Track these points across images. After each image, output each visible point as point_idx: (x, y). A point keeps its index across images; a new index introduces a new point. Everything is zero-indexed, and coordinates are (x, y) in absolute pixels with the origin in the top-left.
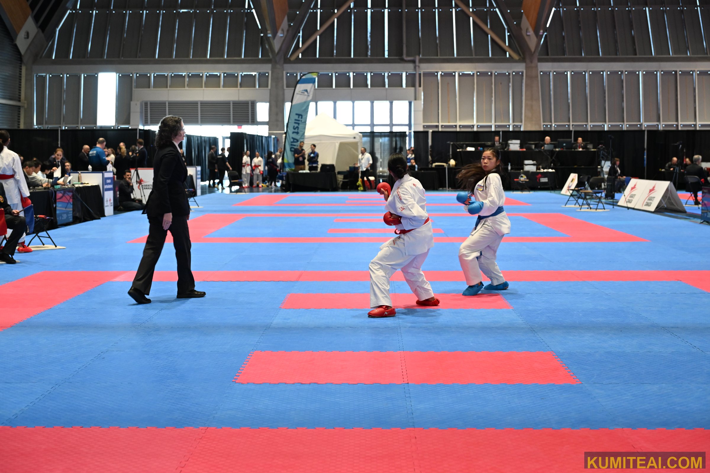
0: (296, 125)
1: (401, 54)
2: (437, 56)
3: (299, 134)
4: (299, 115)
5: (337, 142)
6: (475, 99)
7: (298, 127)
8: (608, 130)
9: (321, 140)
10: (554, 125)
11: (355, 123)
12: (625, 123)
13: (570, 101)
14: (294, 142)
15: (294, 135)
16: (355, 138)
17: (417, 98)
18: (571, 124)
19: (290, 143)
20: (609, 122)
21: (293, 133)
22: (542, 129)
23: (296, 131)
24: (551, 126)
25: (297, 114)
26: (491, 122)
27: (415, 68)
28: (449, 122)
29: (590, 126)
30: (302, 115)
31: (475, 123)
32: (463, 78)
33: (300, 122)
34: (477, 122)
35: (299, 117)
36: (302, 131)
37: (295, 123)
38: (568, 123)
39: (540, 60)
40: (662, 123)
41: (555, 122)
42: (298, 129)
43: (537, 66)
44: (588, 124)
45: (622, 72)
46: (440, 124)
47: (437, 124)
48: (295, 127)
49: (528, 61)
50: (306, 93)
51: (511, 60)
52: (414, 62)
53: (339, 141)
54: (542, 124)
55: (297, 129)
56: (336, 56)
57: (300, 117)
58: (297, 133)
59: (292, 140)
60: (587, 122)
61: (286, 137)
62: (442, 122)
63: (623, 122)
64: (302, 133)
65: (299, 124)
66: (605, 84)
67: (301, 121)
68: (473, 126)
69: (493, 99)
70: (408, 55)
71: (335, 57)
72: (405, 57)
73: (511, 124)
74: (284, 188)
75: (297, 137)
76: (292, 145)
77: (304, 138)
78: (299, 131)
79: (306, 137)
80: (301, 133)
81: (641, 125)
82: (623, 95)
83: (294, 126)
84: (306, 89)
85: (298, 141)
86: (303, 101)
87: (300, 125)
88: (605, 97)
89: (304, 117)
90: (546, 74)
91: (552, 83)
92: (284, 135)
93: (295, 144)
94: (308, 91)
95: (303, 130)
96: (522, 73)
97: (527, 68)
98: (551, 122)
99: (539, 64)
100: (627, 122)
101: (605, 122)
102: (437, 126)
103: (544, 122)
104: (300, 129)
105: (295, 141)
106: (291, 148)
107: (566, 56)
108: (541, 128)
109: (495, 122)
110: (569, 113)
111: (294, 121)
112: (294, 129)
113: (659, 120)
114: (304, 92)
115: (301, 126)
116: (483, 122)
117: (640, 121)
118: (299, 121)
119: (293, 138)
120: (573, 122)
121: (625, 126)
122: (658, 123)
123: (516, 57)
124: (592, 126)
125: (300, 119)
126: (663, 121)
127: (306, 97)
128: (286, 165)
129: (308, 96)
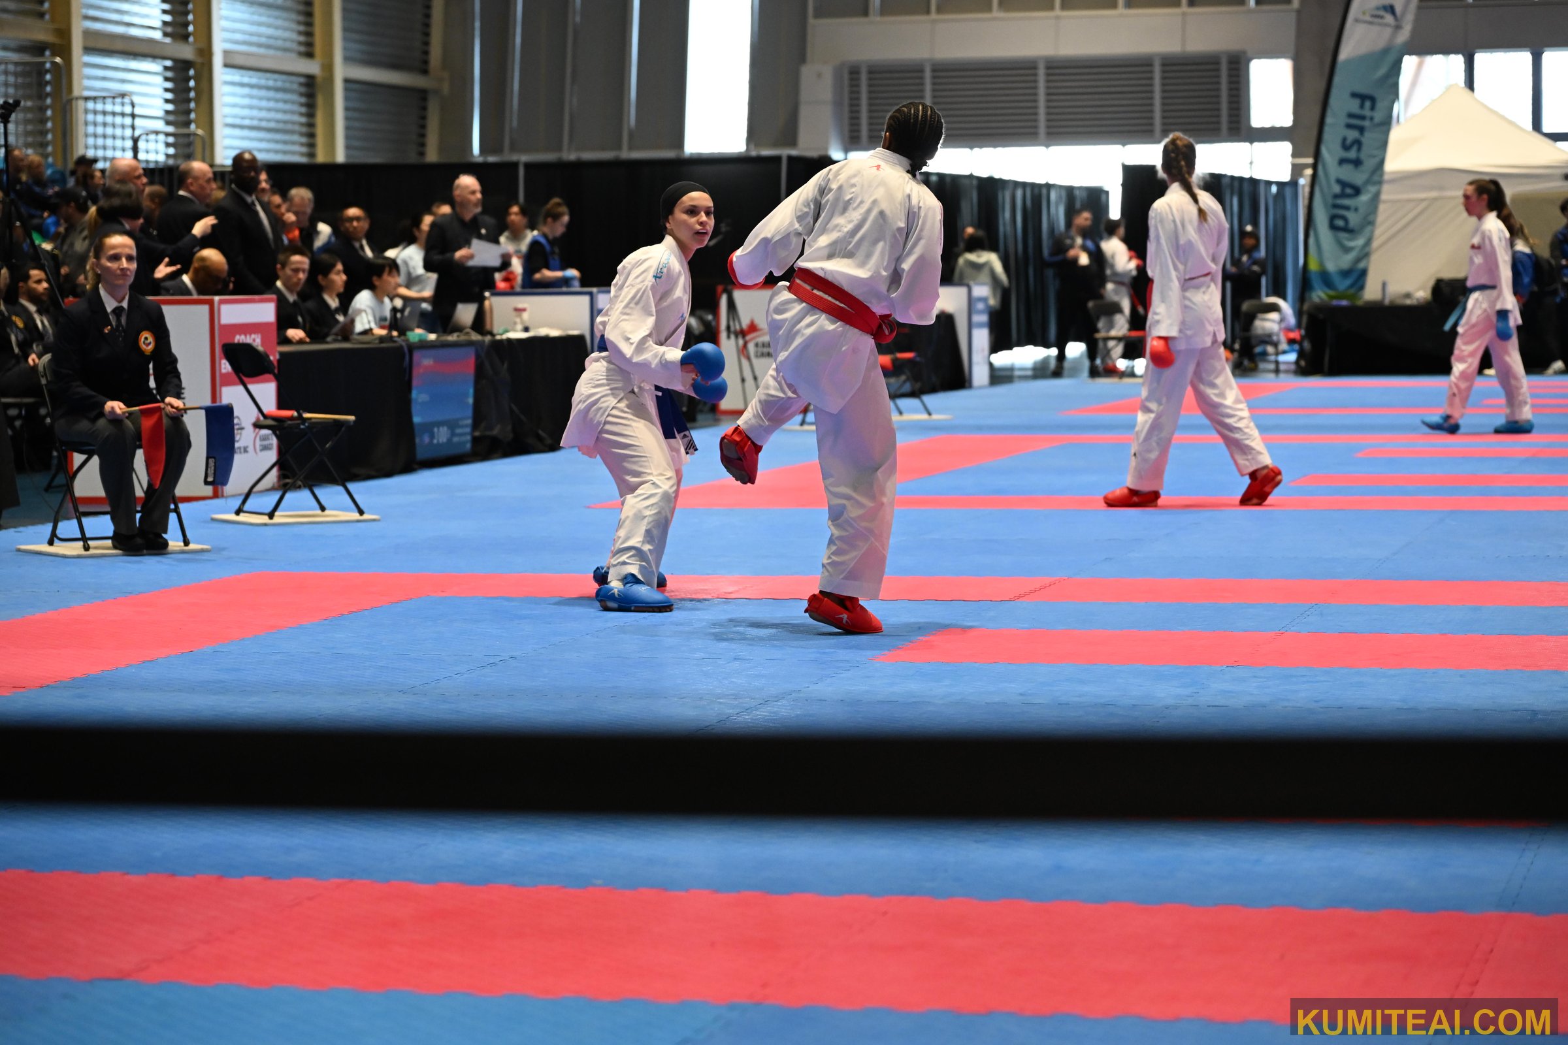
0: (1352, 135)
3: (1363, 167)
4: (1362, 98)
7: (1358, 143)
9: (1441, 188)
14: (1343, 195)
15: (1346, 172)
19: (1330, 201)
21: (1342, 161)
23: (1352, 154)
25: (1354, 95)
30: (1373, 100)
33: (1366, 123)
35: (1362, 106)
36: (1374, 156)
37: (1349, 126)
42: (1359, 149)
48: (1349, 142)
50: (1389, 18)
55: (1355, 148)
57: (1368, 104)
58: (1357, 163)
59: (1337, 189)
61: (1314, 177)
64: (1375, 161)
65: (1361, 130)
67: (1372, 119)
75: (1356, 177)
76: (1335, 206)
77: (1380, 183)
78: (1363, 156)
79: (1386, 177)
80: (1369, 164)
83: (1344, 140)
84: (1388, 2)
85: (1357, 191)
86: (1380, 47)
87: (1367, 134)
89: (1380, 105)
92: (1309, 172)
93: (1346, 202)
94: (1398, 9)
95: (1375, 152)
104: (1365, 148)
105: (1349, 191)
106: (1332, 218)
111: (1344, 120)
112: (1346, 147)
114: (1381, 13)
115: (1368, 139)
118: (1363, 118)
119: (1339, 181)
125: (1367, 112)
127: (1389, 33)
128: (1316, 282)
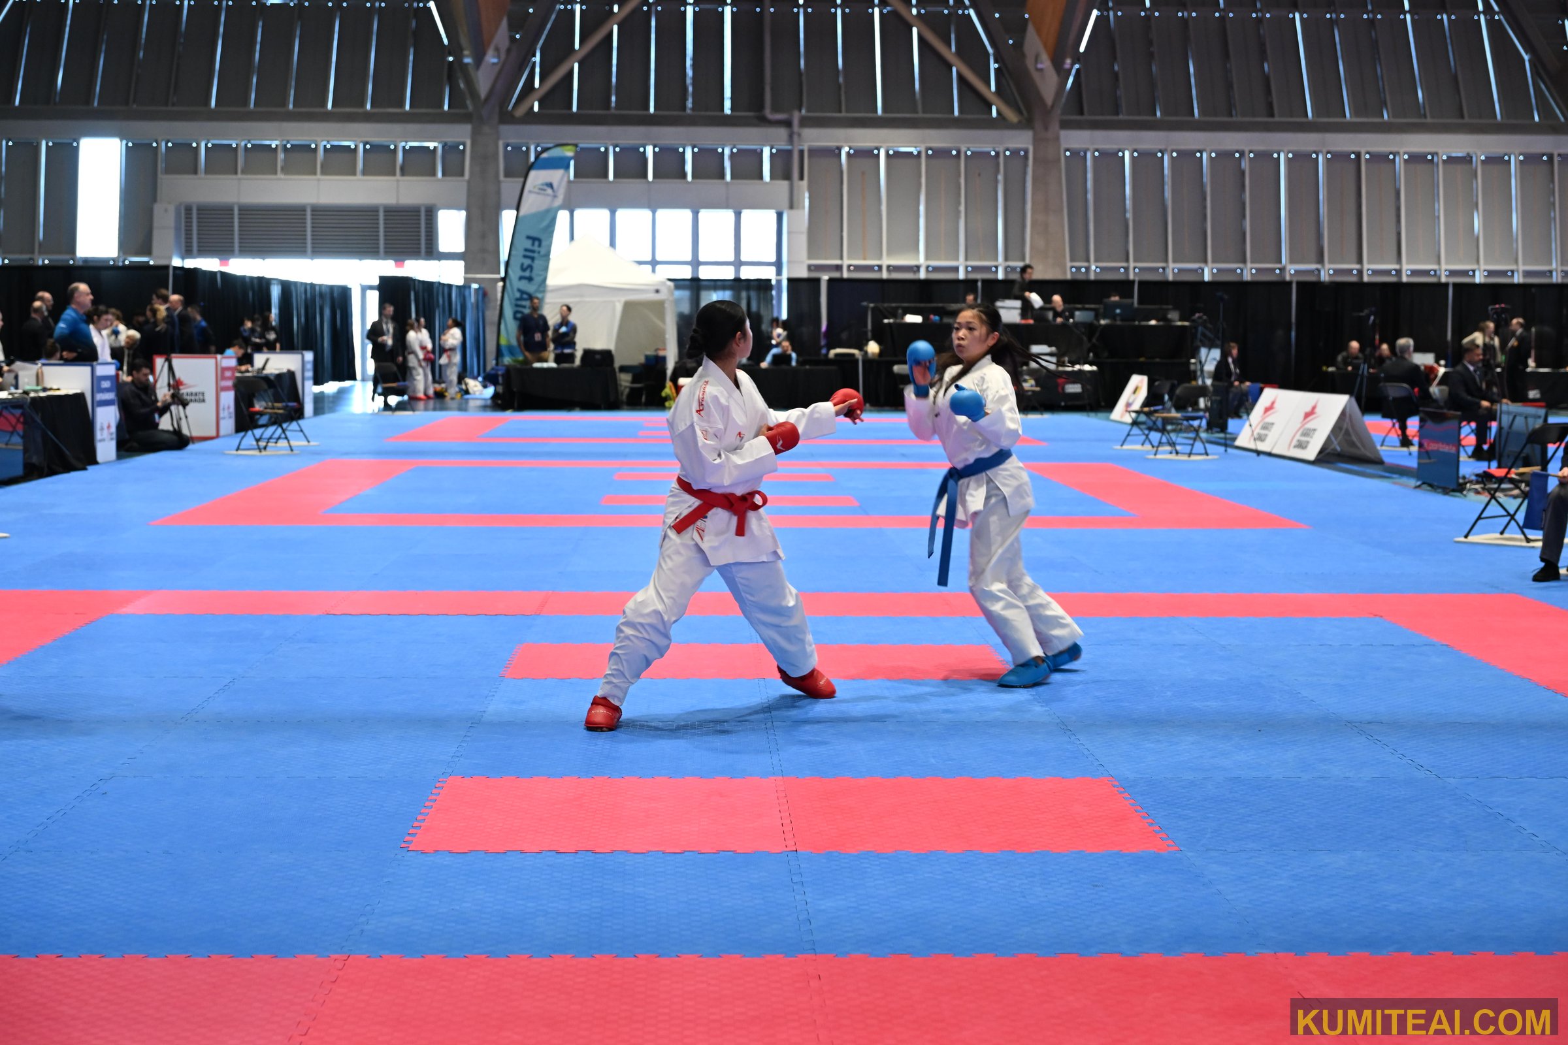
0: (527, 262)
1: (760, 107)
2: (840, 111)
3: (534, 282)
4: (534, 239)
5: (619, 301)
6: (922, 208)
7: (530, 267)
8: (1211, 279)
9: (582, 296)
10: (1093, 267)
11: (658, 258)
12: (1249, 265)
13: (1129, 215)
15: (524, 285)
16: (657, 291)
17: (795, 204)
18: (1132, 265)
19: (514, 302)
20: (1214, 261)
21: (521, 278)
22: (1069, 277)
23: (527, 274)
24: (1088, 269)
25: (528, 237)
26: (957, 259)
27: (791, 136)
28: (865, 259)
29: (1172, 270)
30: (539, 240)
31: (921, 260)
32: (897, 162)
33: (535, 255)
34: (927, 258)
35: (533, 244)
36: (540, 275)
37: (525, 257)
38: (1124, 264)
39: (1066, 125)
40: (1327, 266)
41: (1096, 260)
42: (531, 271)
43: (1057, 139)
44: (1168, 266)
45: (1242, 154)
46: (846, 262)
47: (838, 262)
48: (525, 266)
49: (1038, 124)
50: (549, 191)
51: (1001, 123)
52: (788, 124)
53: (623, 299)
54: (1069, 264)
55: (529, 270)
56: (617, 107)
57: (537, 243)
58: (530, 279)
59: (518, 295)
60: (1166, 261)
61: (504, 287)
62: (849, 258)
63: (1244, 261)
64: (542, 278)
65: (533, 259)
66: (1206, 178)
67: (539, 252)
68: (918, 267)
69: (962, 208)
70: (775, 109)
71: (613, 111)
72: (769, 114)
73: (1000, 265)
74: (499, 402)
75: (530, 288)
76: (517, 306)
77: (544, 291)
78: (534, 275)
79: (549, 288)
80: (537, 280)
81: (1282, 270)
82: (1244, 204)
83: (522, 265)
84: (548, 180)
86: (544, 207)
87: (537, 262)
88: (1205, 207)
89: (544, 243)
90: (1078, 156)
91: (1090, 176)
92: (501, 284)
94: (555, 185)
95: (541, 273)
96: (1026, 152)
97: (1036, 141)
98: (1088, 260)
99: (1064, 134)
100: (1252, 262)
101: (1205, 262)
102: (839, 268)
103: (1072, 260)
104: (535, 272)
105: (525, 296)
107: (1121, 117)
108: (1065, 273)
109: (966, 259)
110: (1127, 242)
111: (523, 253)
112: (523, 269)
113: (1320, 259)
114: (545, 187)
115: (537, 264)
116: (939, 259)
117: (1280, 262)
118: (533, 251)
119: (519, 290)
120: (1135, 261)
121: (1248, 272)
122: (1319, 266)
123: (1012, 116)
124: (1176, 271)
125: (536, 248)
126: (1330, 262)
127: (549, 199)
128: (505, 351)
129: (555, 196)
